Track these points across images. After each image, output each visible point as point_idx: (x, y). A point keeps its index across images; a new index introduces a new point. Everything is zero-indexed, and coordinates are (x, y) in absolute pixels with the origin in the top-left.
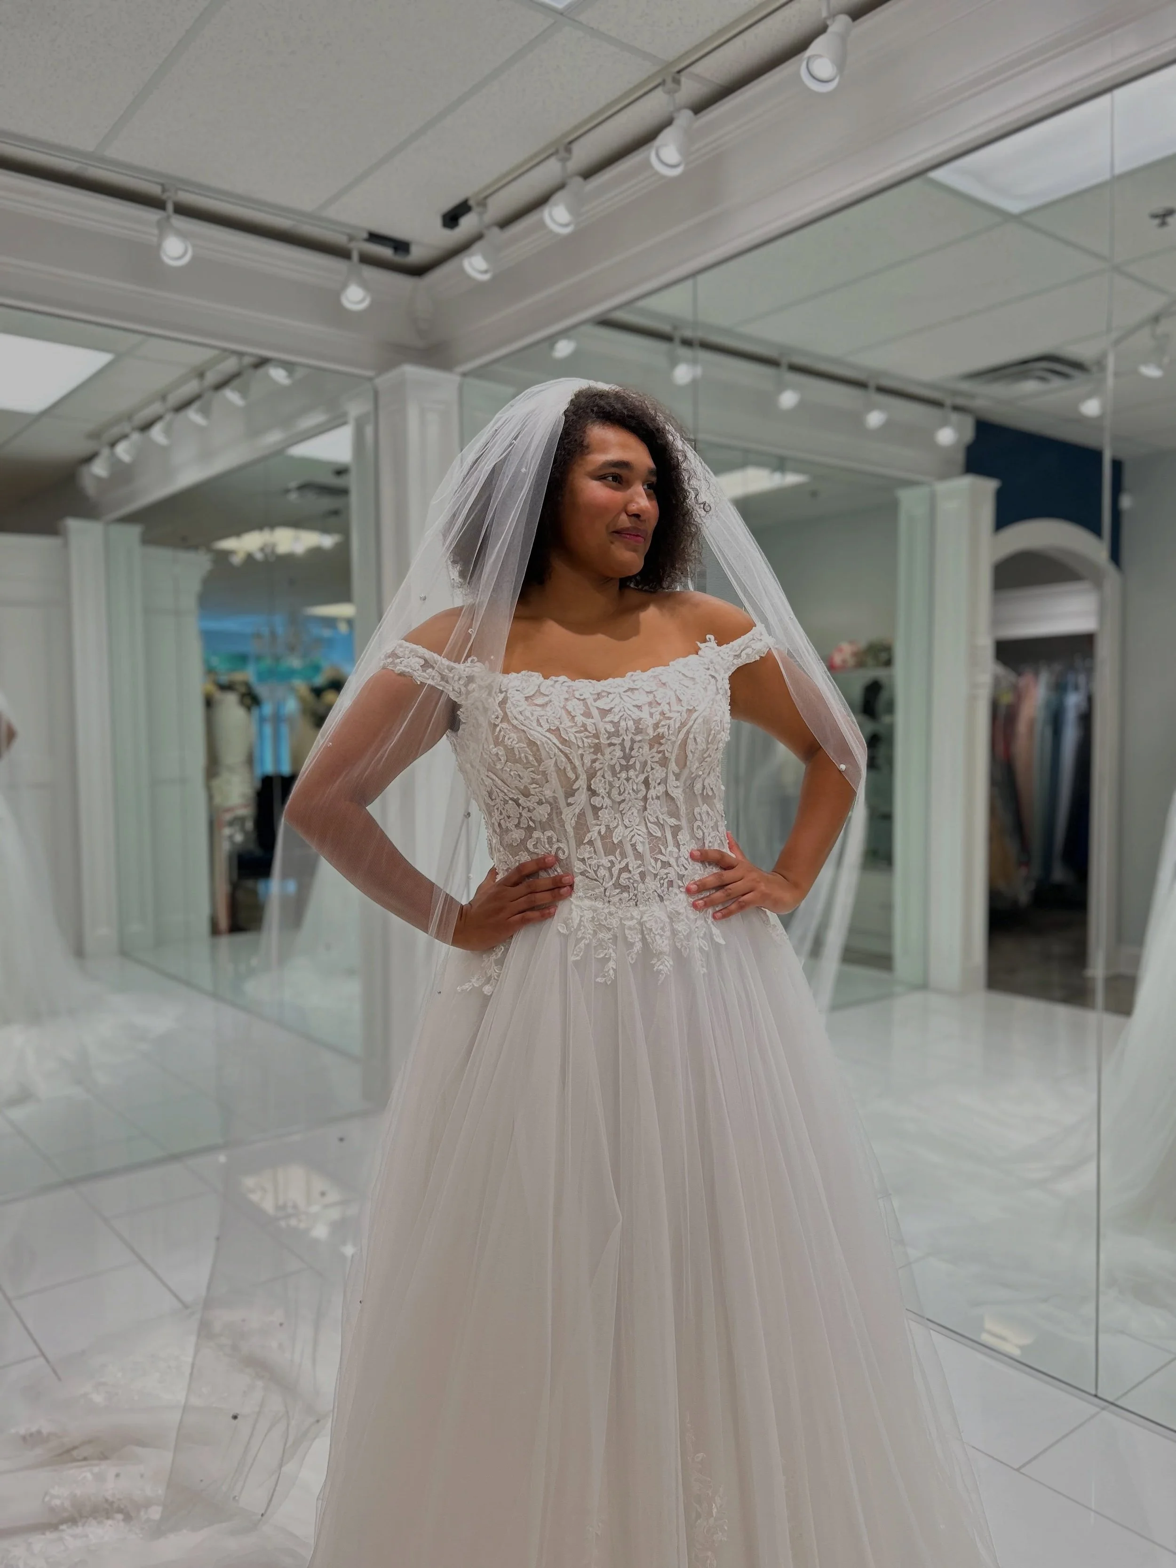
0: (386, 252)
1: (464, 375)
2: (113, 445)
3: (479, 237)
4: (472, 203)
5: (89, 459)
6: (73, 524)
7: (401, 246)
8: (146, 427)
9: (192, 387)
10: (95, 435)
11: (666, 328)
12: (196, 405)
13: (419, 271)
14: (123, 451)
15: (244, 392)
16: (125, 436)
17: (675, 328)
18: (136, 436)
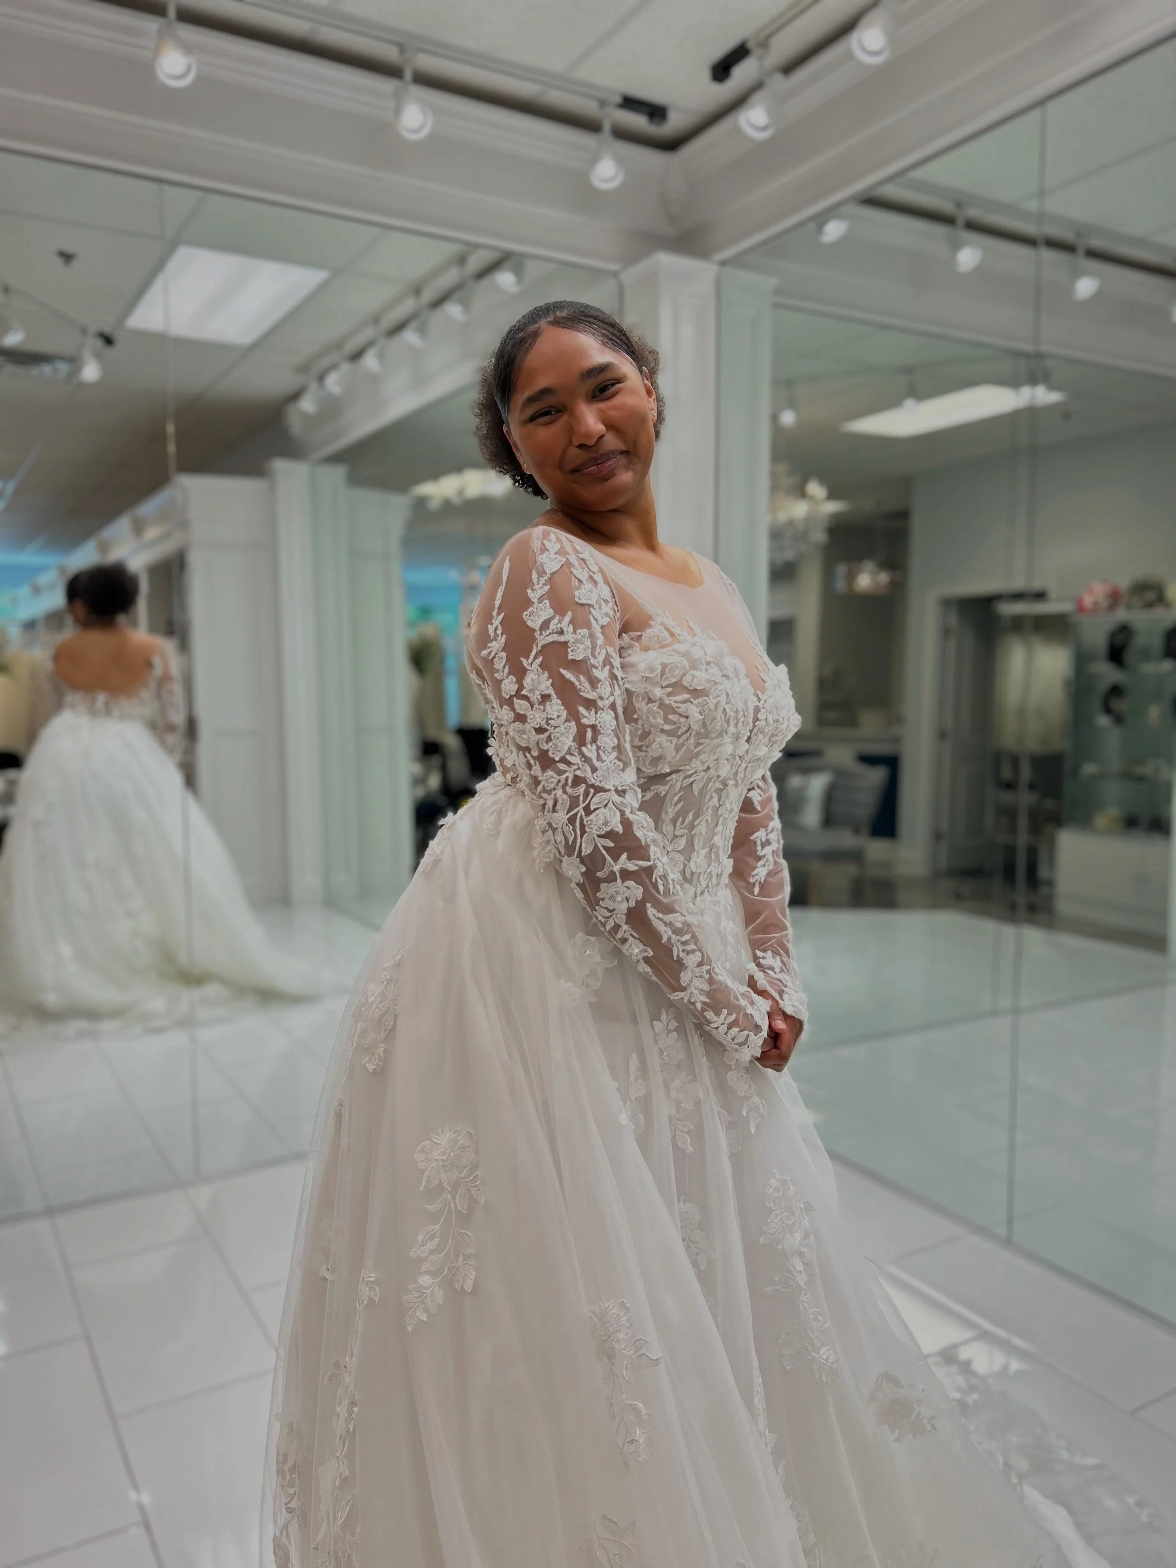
0: (638, 121)
1: (723, 263)
2: (321, 378)
3: (757, 86)
4: (751, 45)
5: (295, 396)
6: (281, 466)
7: (656, 112)
8: (357, 356)
9: (408, 306)
10: (304, 369)
11: (946, 207)
12: (414, 325)
13: (671, 145)
14: (333, 383)
15: (466, 305)
16: (334, 367)
17: (959, 205)
18: (346, 367)
